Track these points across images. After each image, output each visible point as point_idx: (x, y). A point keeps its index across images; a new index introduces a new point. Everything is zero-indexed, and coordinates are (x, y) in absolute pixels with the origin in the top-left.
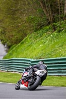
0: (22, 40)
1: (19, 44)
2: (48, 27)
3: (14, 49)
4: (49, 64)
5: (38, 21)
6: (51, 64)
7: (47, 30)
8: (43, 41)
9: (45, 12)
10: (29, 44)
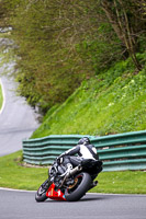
0: (70, 93)
1: (64, 104)
2: (124, 64)
3: (53, 115)
4: (128, 144)
5: (103, 52)
6: (133, 144)
7: (123, 70)
8: (114, 94)
9: (117, 30)
10: (85, 103)
